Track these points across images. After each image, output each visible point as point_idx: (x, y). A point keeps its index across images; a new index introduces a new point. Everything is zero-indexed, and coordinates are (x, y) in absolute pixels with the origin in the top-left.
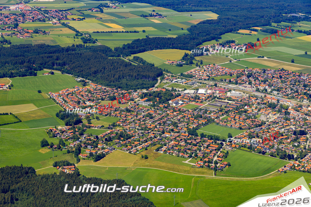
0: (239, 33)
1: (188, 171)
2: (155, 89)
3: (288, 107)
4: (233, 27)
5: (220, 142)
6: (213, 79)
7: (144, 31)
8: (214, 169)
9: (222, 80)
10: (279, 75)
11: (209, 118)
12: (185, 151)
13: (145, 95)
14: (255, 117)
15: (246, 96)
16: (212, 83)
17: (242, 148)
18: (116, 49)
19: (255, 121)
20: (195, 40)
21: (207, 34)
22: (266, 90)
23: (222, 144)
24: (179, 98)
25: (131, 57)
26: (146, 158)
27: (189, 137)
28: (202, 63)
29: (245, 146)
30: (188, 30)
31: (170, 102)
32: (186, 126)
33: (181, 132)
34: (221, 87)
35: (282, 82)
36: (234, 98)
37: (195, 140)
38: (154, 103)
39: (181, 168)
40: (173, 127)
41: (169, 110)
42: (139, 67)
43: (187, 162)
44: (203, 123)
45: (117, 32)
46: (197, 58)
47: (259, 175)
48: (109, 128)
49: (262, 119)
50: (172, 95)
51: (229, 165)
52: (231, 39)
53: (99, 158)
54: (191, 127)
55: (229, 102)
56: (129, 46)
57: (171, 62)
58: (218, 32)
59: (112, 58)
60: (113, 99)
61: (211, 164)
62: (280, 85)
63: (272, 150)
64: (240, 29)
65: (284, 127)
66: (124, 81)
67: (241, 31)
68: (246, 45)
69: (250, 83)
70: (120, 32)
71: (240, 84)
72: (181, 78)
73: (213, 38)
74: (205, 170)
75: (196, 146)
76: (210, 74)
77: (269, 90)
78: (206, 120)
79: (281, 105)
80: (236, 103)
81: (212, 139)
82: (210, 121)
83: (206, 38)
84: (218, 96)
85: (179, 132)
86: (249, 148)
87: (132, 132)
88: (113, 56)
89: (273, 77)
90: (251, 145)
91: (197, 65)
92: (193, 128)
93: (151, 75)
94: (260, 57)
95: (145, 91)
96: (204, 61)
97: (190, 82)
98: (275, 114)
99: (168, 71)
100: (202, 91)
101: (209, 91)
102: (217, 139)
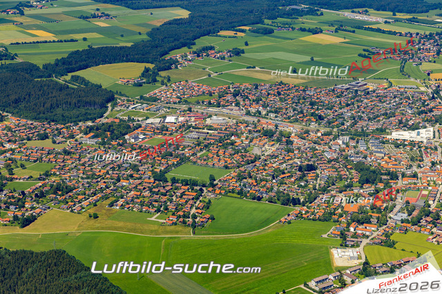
0: (220, 36)
1: (155, 231)
2: (104, 120)
3: (290, 133)
4: (212, 28)
5: (198, 188)
6: (186, 101)
7: (85, 39)
8: (192, 225)
9: (198, 103)
10: (276, 91)
11: (182, 156)
12: (150, 204)
13: (91, 129)
14: (246, 150)
15: (232, 122)
16: (184, 107)
17: (229, 194)
18: (46, 67)
19: (245, 156)
20: (159, 49)
21: (175, 40)
22: (260, 113)
23: (201, 190)
24: (139, 131)
25: (68, 77)
26: (96, 217)
27: (154, 185)
28: (169, 80)
29: (233, 192)
30: (148, 34)
31: (127, 137)
32: (151, 169)
33: (144, 177)
34: (197, 112)
35: (281, 99)
36: (216, 126)
37: (164, 187)
38: (103, 139)
39: (146, 227)
40: (132, 172)
41: (126, 148)
42: (79, 90)
43: (153, 219)
44: (173, 164)
45: (46, 42)
46: (163, 74)
47: (254, 230)
48: (39, 179)
49: (255, 153)
50: (129, 127)
51: (213, 219)
52: (209, 45)
53: (27, 222)
54: (158, 170)
55: (210, 131)
56: (64, 61)
57: (126, 80)
58: (191, 35)
59: (39, 79)
60: (44, 137)
61: (187, 220)
62: (279, 104)
63: (270, 193)
64: (221, 30)
65: (285, 162)
66: (59, 111)
67: (222, 33)
68: (229, 51)
69: (237, 104)
70: (50, 42)
71: (224, 106)
72: (140, 103)
73: (184, 45)
74: (179, 228)
75: (166, 195)
76: (181, 95)
77: (264, 113)
78: (178, 159)
79: (281, 132)
80: (219, 133)
81: (187, 184)
82: (183, 160)
83: (173, 44)
84: (194, 124)
85: (140, 178)
86: (238, 193)
87: (74, 182)
88: (41, 77)
89: (269, 94)
90: (242, 189)
91: (163, 83)
92: (160, 171)
93: (97, 101)
94: (250, 67)
95: (90, 123)
96: (173, 77)
97: (154, 107)
98: (272, 145)
99: (122, 93)
100: (170, 119)
101: (181, 119)
102: (194, 183)
